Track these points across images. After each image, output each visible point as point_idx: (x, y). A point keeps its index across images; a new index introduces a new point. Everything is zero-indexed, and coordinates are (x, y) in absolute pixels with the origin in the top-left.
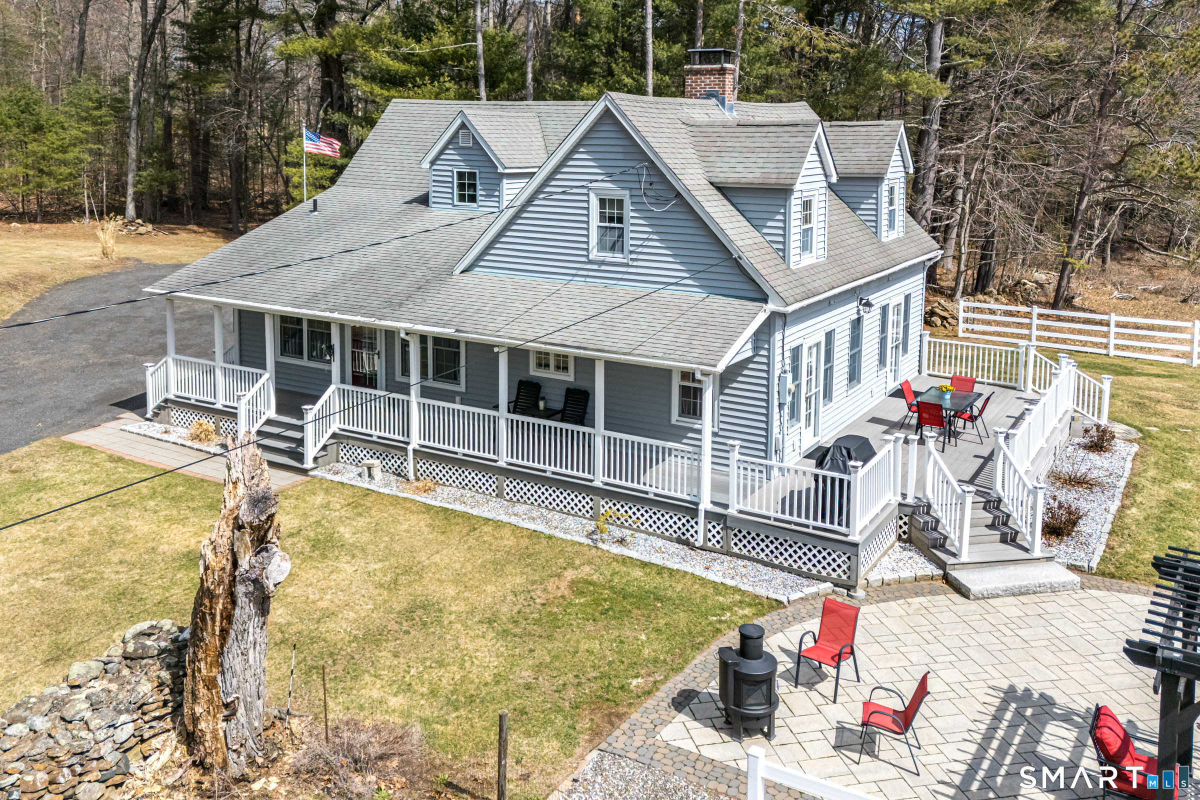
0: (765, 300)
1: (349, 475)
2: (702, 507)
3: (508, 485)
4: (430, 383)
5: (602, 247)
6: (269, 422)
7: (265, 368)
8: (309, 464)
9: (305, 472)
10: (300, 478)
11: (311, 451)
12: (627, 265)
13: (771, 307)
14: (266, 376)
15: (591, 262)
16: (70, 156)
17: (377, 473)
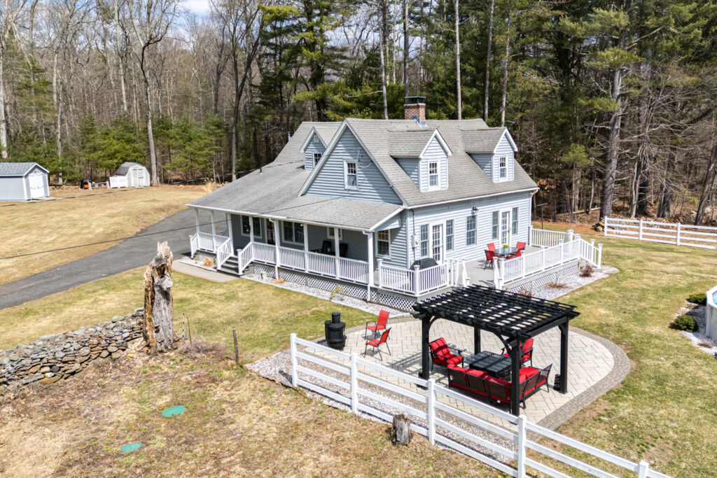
0: (402, 204)
1: (256, 278)
2: (369, 286)
3: (310, 280)
4: (284, 241)
5: (349, 184)
6: (230, 258)
7: (228, 236)
8: (240, 273)
9: (238, 276)
10: (237, 278)
11: (241, 269)
12: (357, 191)
13: (404, 207)
14: (229, 239)
15: (346, 190)
16: (204, 152)
17: (265, 277)
